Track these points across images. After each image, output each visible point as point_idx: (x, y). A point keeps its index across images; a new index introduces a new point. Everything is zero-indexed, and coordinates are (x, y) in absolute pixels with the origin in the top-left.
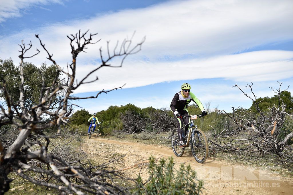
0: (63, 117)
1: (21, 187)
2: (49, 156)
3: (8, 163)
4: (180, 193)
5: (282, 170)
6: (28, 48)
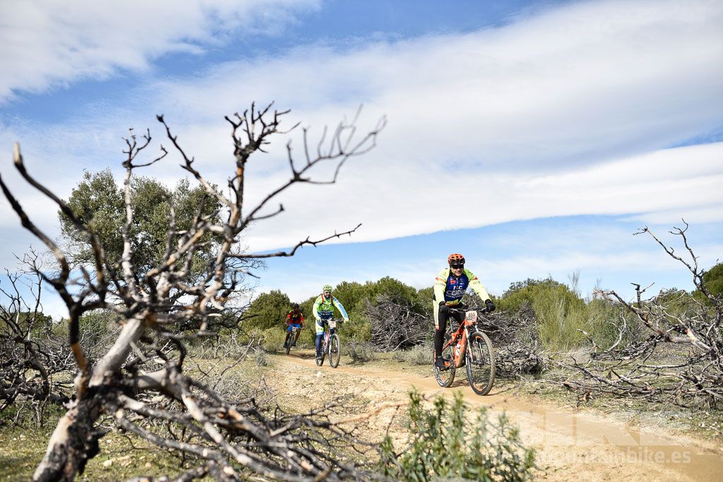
0: (215, 297)
1: (126, 460)
2: (182, 381)
3: (96, 396)
4: (476, 475)
6: (144, 145)
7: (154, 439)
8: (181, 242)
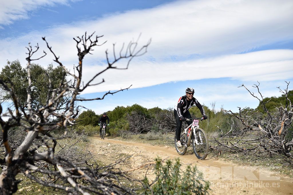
0: (70, 119)
1: (29, 188)
2: (56, 158)
3: (16, 164)
5: (290, 171)
6: (35, 51)
7: (43, 183)
8: (53, 94)
